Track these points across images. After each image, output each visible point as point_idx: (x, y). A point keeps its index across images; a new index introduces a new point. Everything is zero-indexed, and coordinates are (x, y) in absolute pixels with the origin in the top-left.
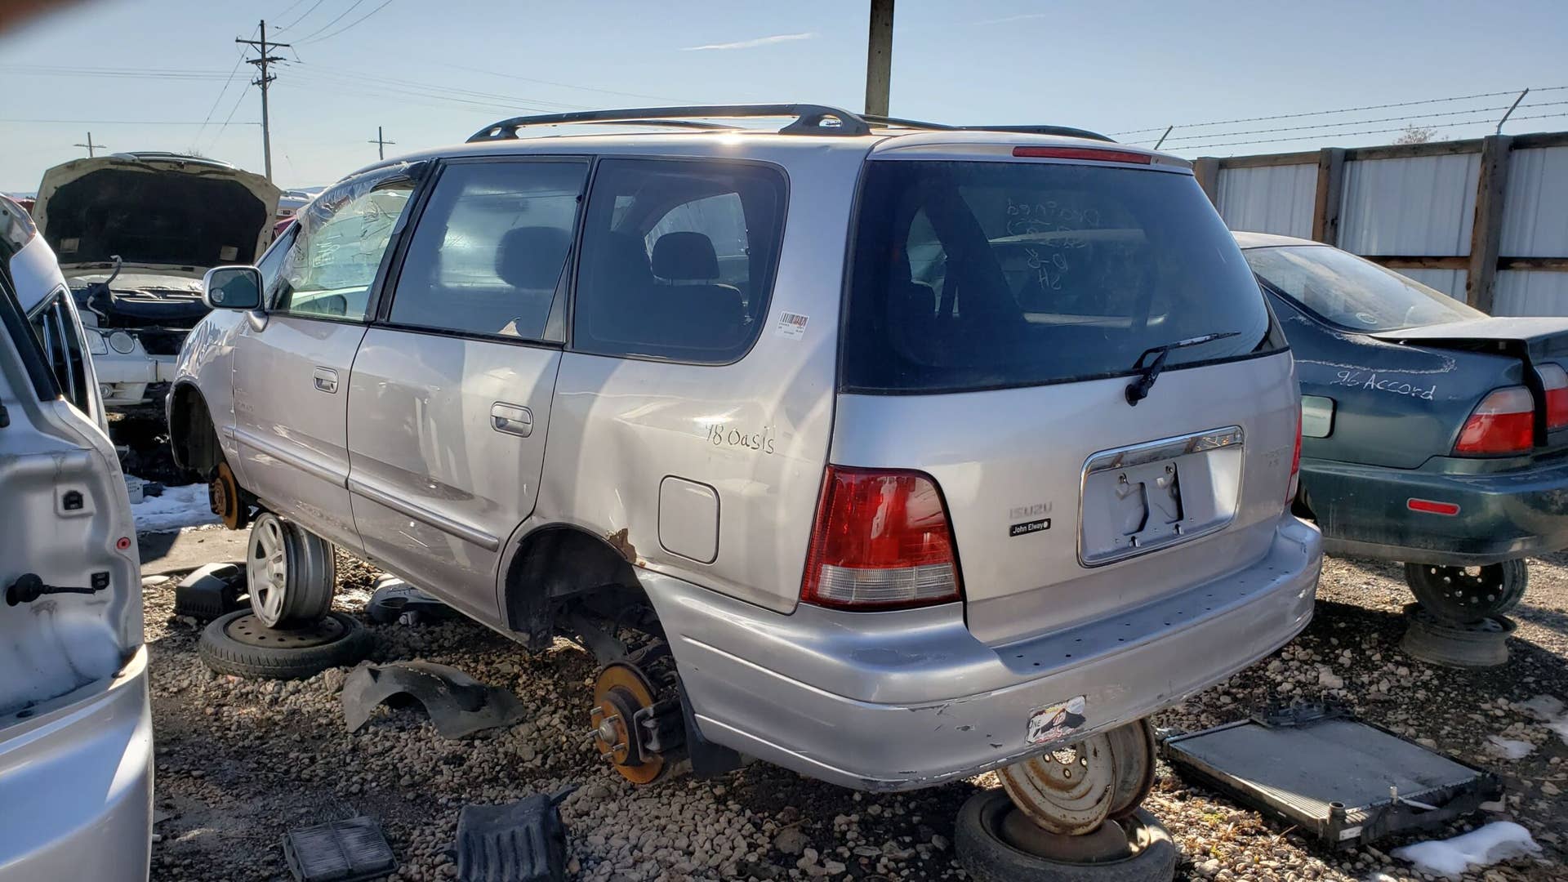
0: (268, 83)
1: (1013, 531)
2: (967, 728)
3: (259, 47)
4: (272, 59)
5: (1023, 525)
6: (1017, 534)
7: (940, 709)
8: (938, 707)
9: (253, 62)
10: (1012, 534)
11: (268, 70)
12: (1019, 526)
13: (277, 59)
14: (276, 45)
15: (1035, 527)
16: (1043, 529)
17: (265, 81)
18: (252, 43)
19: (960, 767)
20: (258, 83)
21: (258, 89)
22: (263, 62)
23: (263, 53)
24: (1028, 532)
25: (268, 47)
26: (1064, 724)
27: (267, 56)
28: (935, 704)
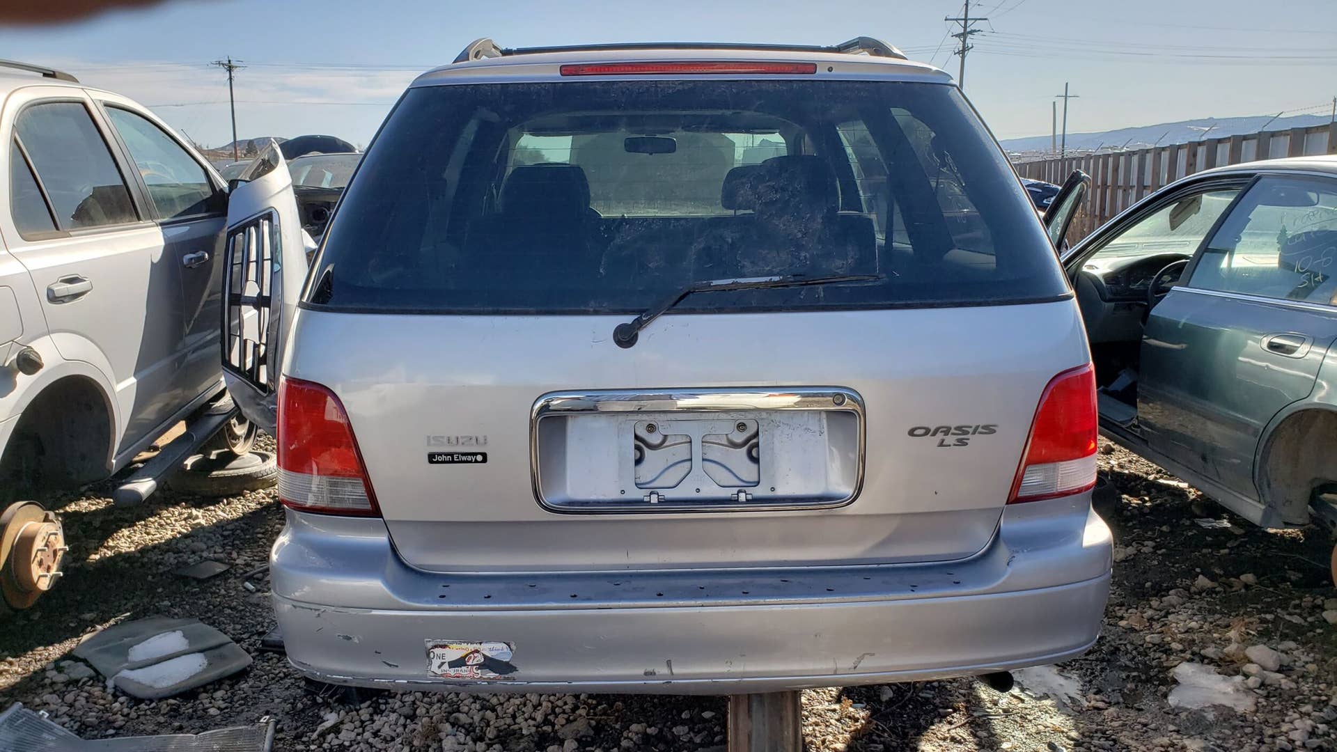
0: (966, 52)
1: (432, 458)
2: (349, 638)
3: (962, 23)
4: (971, 32)
5: (447, 454)
6: (438, 462)
7: (317, 613)
8: (316, 610)
9: (956, 36)
10: (431, 462)
11: (968, 41)
12: (440, 454)
13: (975, 31)
14: (976, 20)
15: (464, 458)
16: (476, 461)
17: (963, 52)
18: (956, 20)
19: (353, 674)
20: (959, 53)
21: (958, 58)
22: (964, 35)
23: (965, 27)
24: (453, 462)
25: (969, 22)
26: (481, 666)
27: (968, 30)
28: (313, 606)
